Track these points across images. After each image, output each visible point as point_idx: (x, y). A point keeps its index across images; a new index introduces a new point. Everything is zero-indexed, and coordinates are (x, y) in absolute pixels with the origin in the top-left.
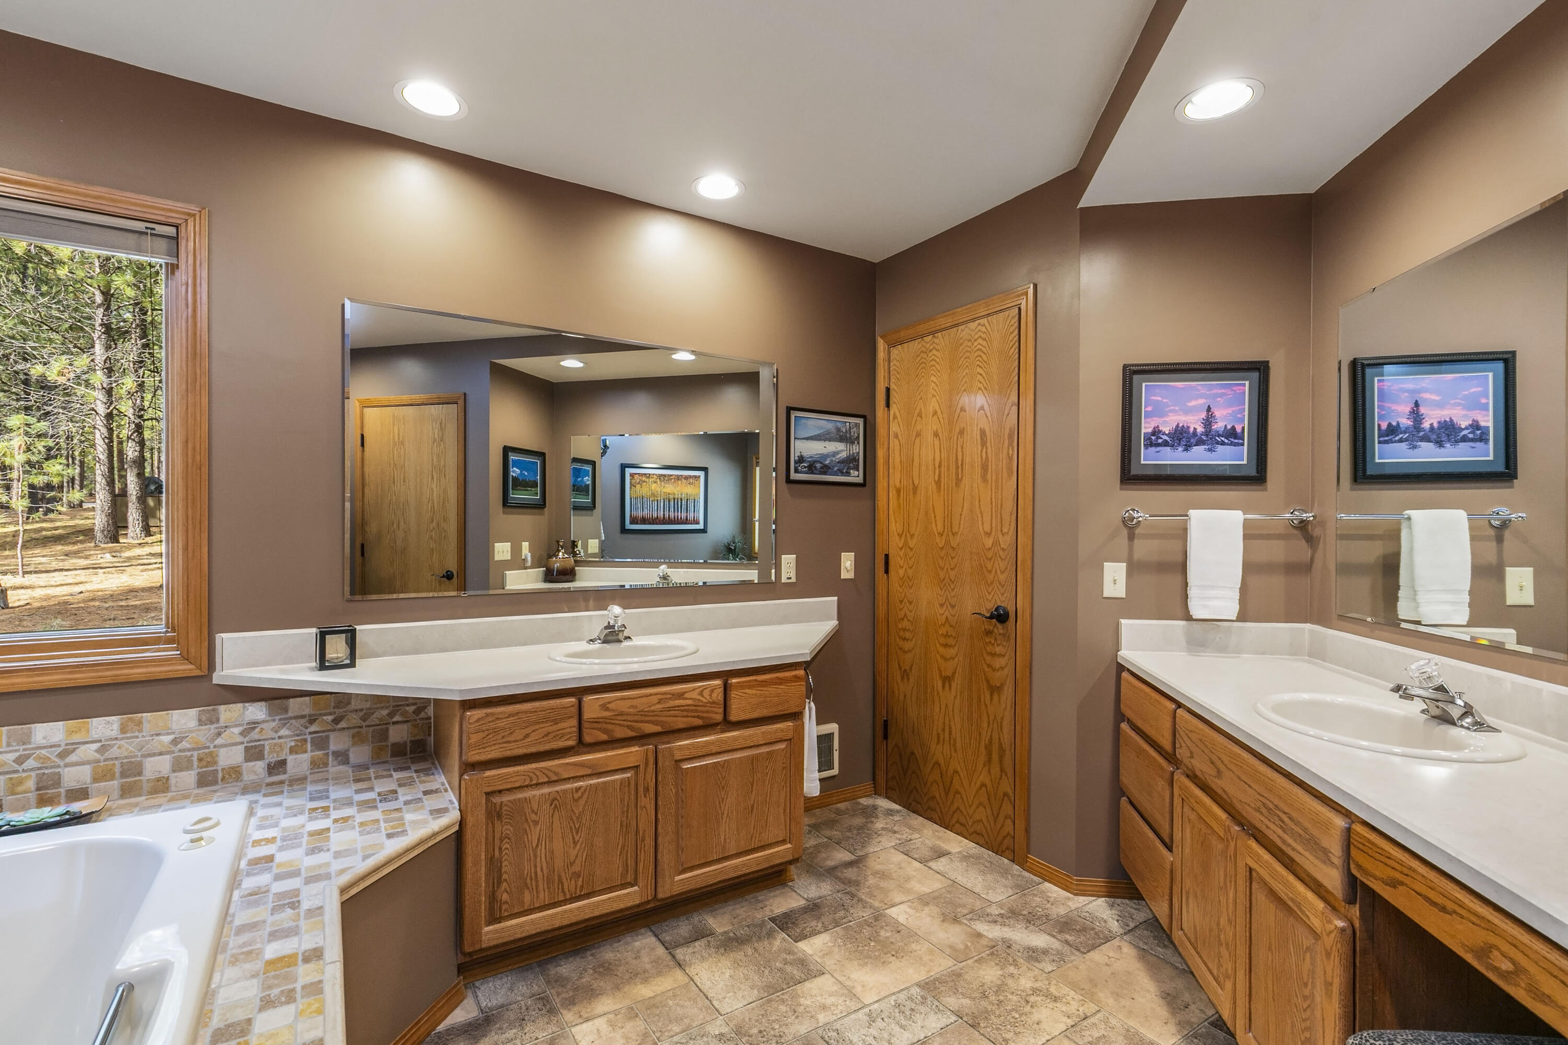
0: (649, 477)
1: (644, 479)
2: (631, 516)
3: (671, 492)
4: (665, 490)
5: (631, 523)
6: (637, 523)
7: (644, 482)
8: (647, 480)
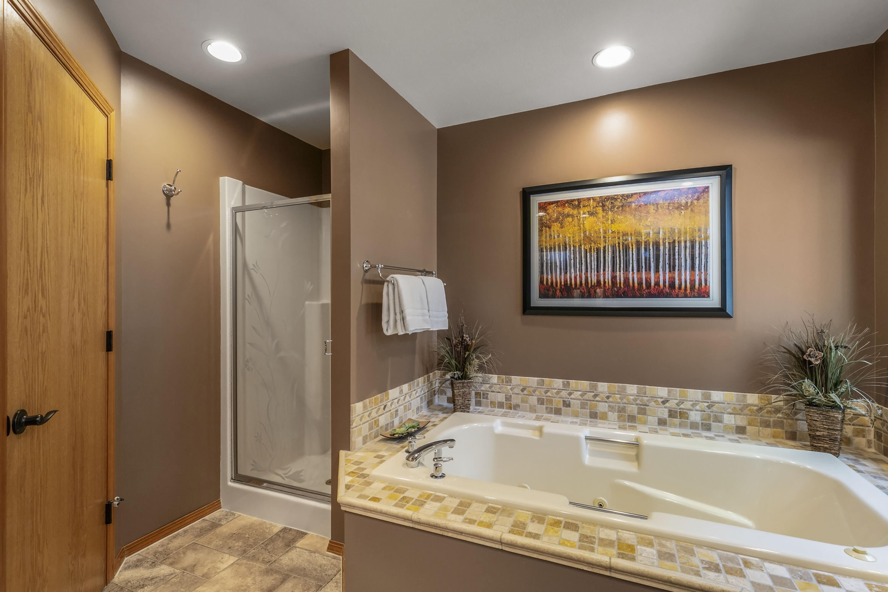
0: (578, 206)
1: (567, 210)
2: (541, 282)
3: (629, 230)
4: (615, 227)
5: (543, 295)
6: (554, 296)
7: (568, 216)
8: (575, 212)
